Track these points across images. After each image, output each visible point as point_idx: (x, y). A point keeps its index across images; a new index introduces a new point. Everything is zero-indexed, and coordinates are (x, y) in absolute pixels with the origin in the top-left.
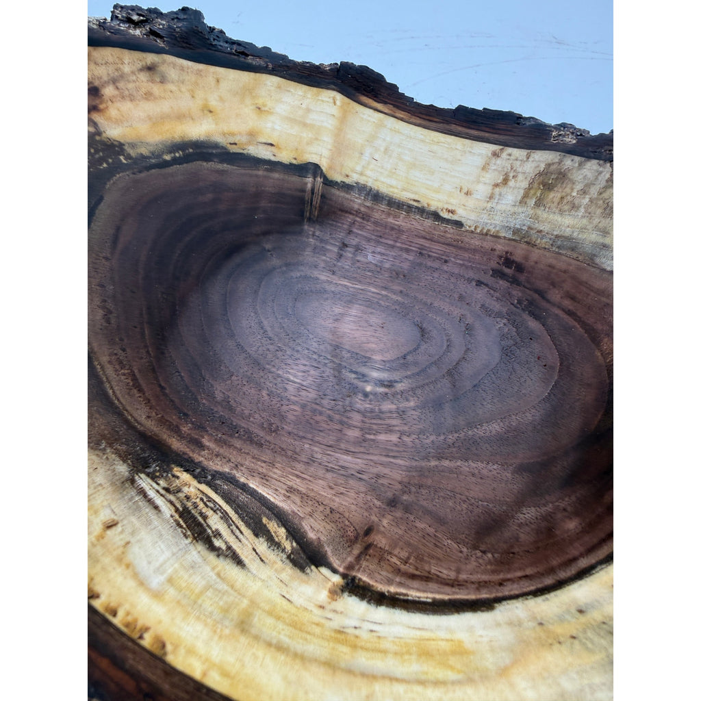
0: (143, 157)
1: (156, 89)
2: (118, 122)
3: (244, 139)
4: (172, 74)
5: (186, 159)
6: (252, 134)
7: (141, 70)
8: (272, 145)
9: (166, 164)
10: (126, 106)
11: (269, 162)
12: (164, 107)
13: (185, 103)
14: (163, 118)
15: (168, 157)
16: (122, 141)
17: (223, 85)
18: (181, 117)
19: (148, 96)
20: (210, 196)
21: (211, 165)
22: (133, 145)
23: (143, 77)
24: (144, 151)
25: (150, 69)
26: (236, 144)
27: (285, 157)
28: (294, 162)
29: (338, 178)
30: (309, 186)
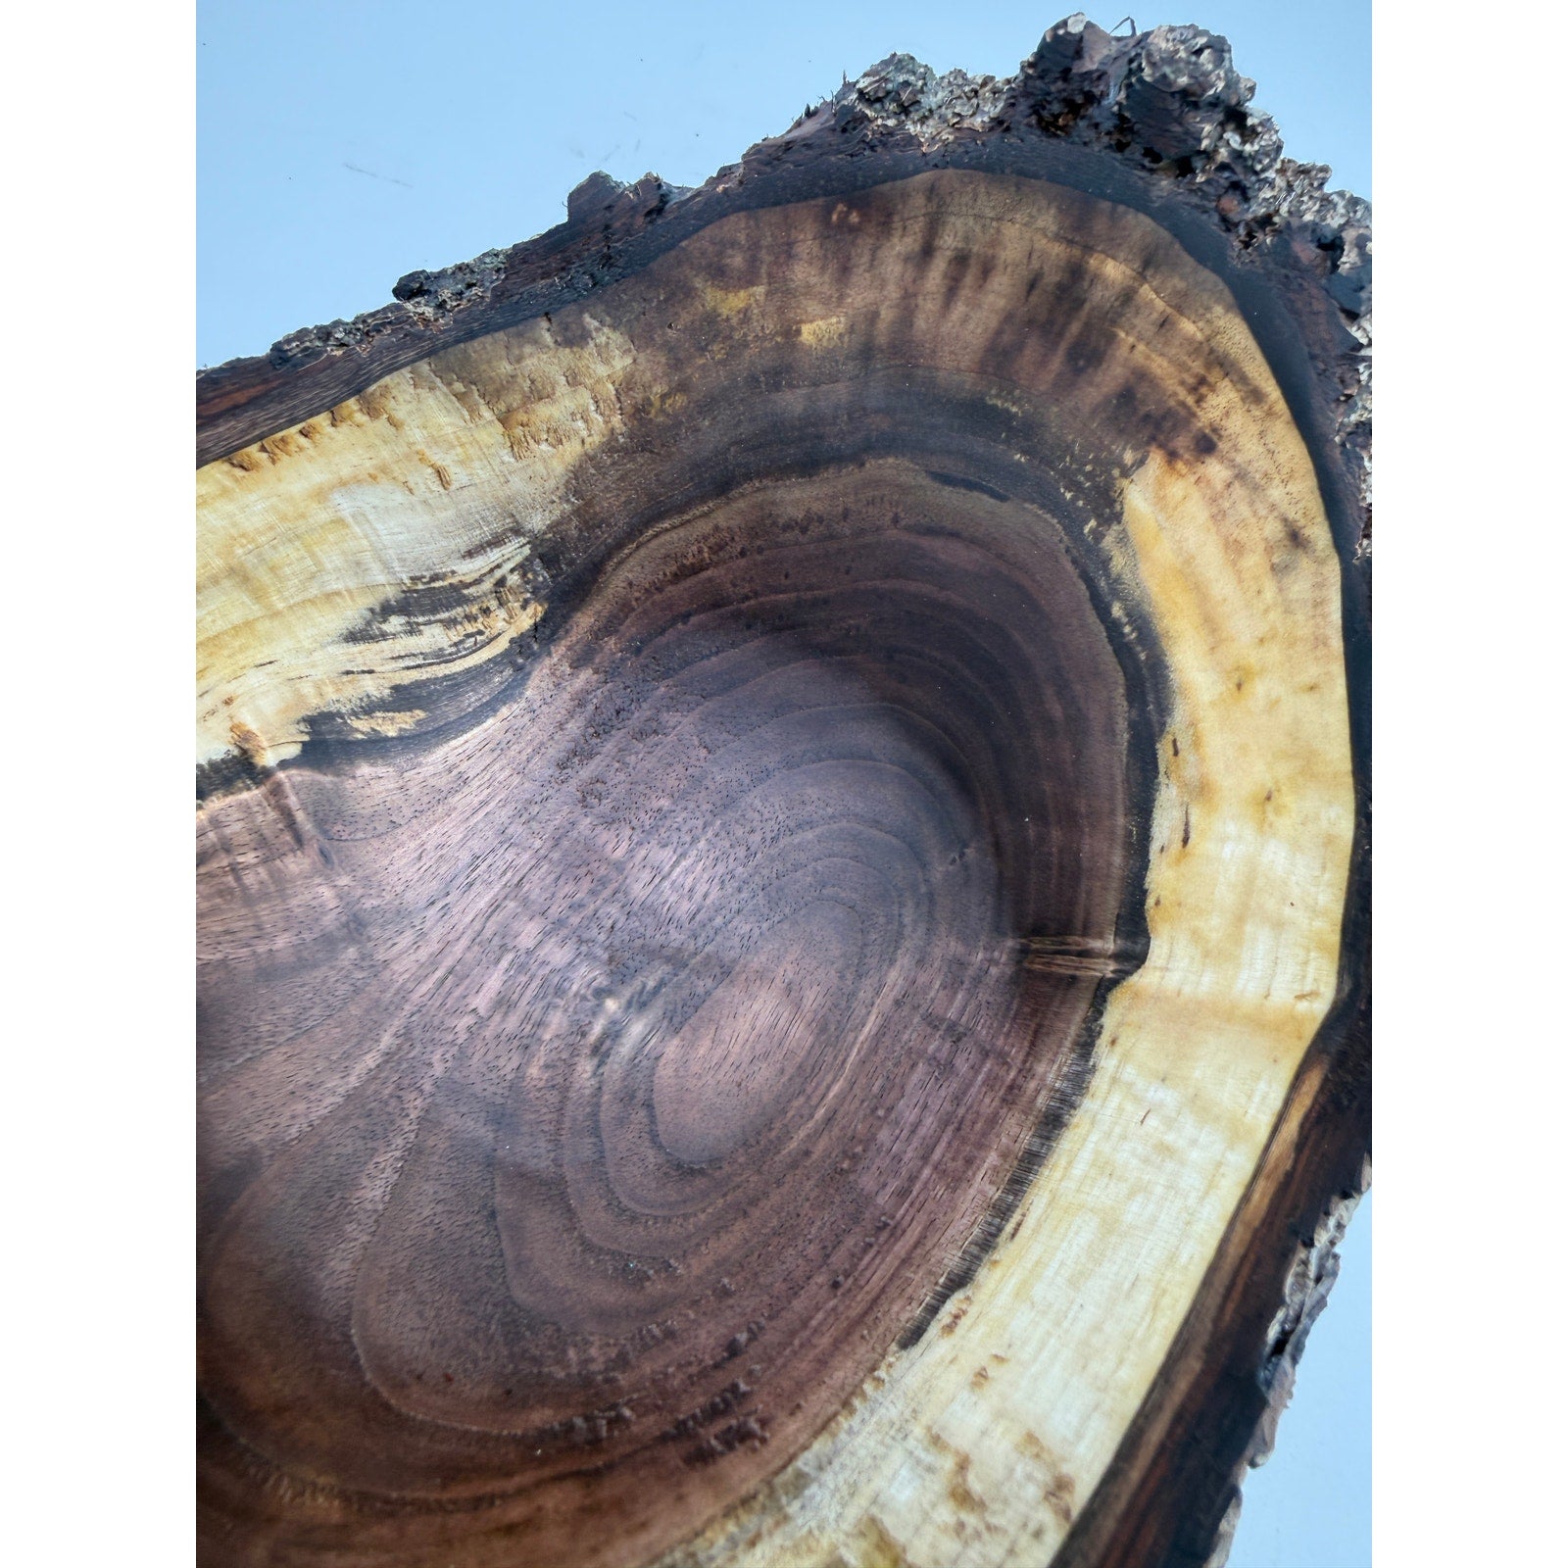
0: (1105, 563)
1: (1254, 561)
2: (1160, 501)
3: (1190, 772)
4: (1300, 587)
5: (1122, 650)
6: (1202, 791)
7: (1285, 520)
8: (1185, 841)
9: (1103, 611)
10: (1196, 510)
11: (1145, 837)
12: (1222, 585)
13: (1243, 628)
14: (1198, 590)
15: (1117, 611)
16: (1125, 517)
17: (1307, 702)
18: (1211, 625)
19: (1234, 549)
20: (1057, 710)
21: (1121, 704)
22: (1123, 539)
23: (1273, 529)
24: (1118, 563)
25: (1295, 538)
26: (1176, 753)
27: (1161, 877)
28: (1150, 901)
29: (1110, 1020)
30: (1096, 944)
